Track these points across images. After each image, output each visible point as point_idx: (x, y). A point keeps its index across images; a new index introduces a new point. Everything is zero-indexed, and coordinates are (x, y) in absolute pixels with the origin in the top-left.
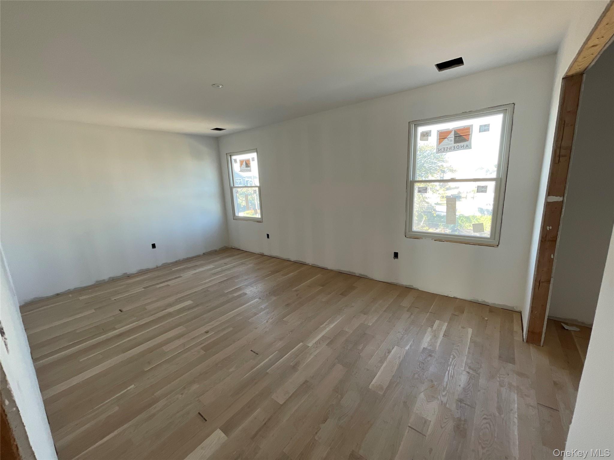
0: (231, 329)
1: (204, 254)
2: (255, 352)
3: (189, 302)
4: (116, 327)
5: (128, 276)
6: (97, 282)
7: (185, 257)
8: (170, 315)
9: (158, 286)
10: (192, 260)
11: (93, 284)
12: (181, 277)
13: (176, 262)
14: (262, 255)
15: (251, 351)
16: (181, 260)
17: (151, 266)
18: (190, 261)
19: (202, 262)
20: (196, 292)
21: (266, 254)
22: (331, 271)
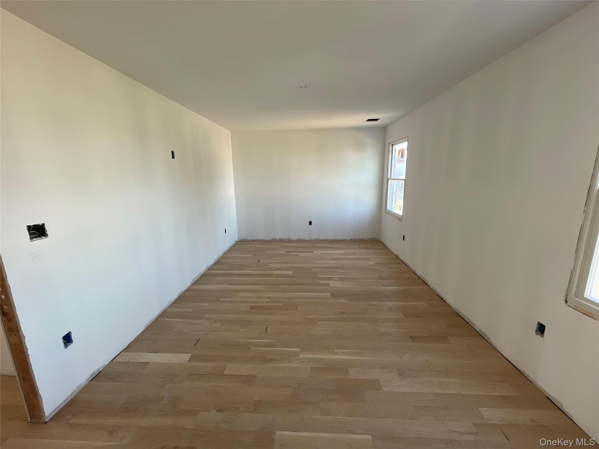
0: (281, 305)
1: (351, 240)
2: (266, 330)
3: (291, 272)
4: (245, 269)
5: (289, 241)
6: (273, 239)
7: (334, 238)
8: (271, 275)
9: (292, 254)
10: (338, 242)
11: (270, 239)
12: (313, 252)
13: (326, 240)
14: (397, 257)
15: (267, 327)
16: (330, 240)
17: (307, 238)
18: (334, 242)
19: (342, 246)
20: (304, 267)
21: (400, 257)
22: (449, 306)
